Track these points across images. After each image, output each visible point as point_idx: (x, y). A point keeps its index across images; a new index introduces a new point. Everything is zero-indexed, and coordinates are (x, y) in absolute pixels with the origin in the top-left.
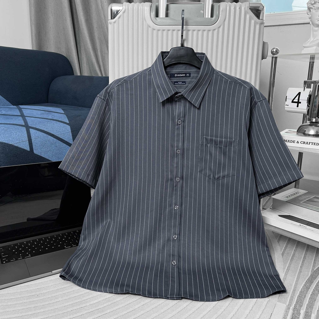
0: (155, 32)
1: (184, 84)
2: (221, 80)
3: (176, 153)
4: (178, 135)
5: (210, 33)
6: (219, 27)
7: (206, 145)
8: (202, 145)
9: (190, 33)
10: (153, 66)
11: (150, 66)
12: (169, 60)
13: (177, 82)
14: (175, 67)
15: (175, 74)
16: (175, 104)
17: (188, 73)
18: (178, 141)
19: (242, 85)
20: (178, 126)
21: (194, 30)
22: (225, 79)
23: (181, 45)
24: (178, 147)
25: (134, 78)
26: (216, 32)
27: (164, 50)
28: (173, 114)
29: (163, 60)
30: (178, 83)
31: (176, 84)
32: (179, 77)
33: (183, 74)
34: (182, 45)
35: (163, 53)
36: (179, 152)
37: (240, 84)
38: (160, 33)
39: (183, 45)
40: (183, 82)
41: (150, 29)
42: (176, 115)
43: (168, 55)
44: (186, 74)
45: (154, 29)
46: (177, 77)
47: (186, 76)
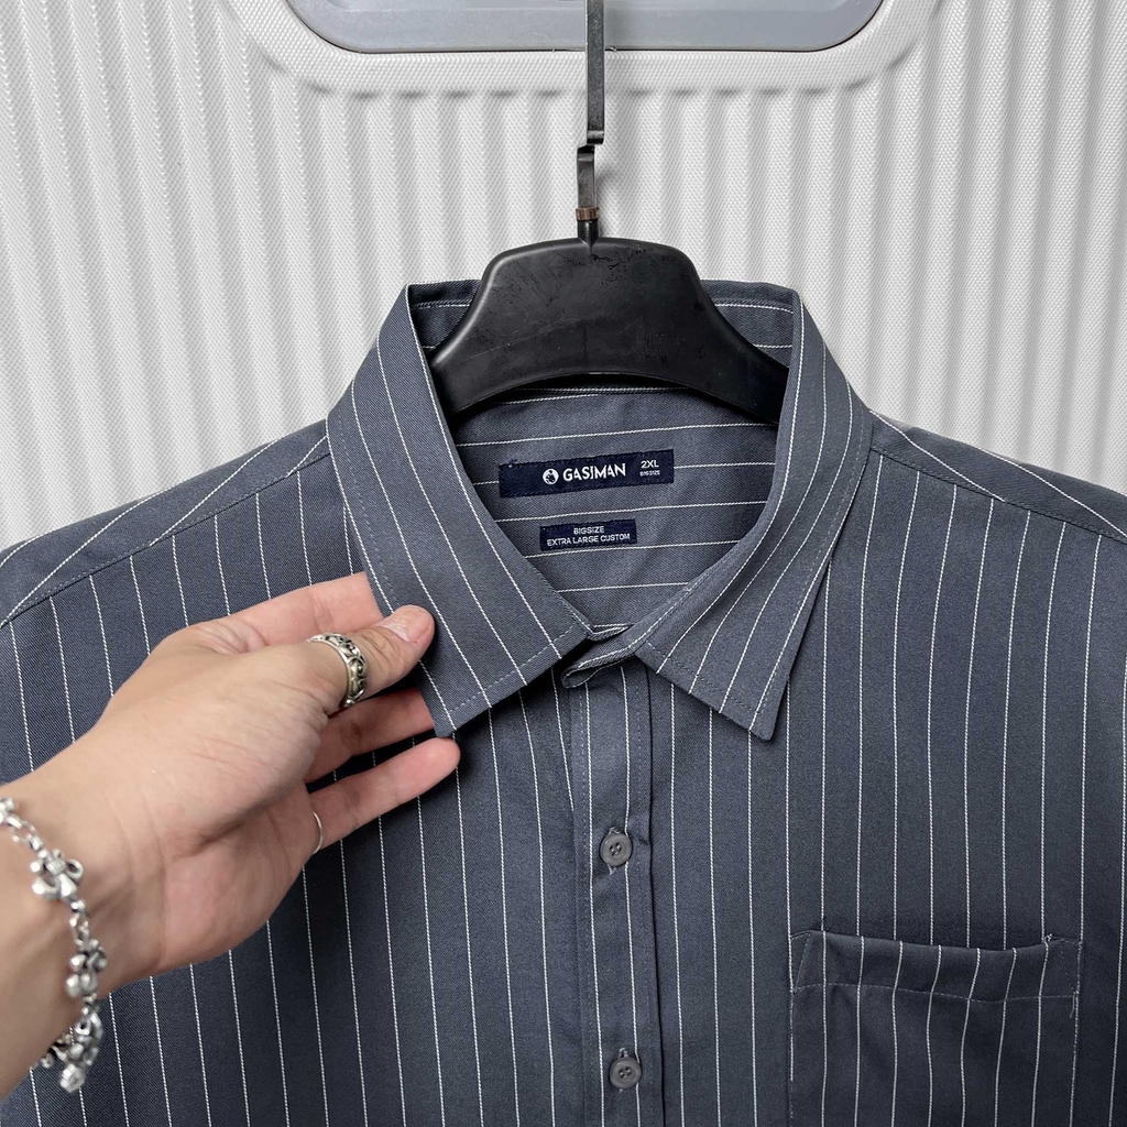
0: (331, 113)
1: (626, 542)
2: (934, 504)
3: (610, 1087)
4: (613, 948)
5: (823, 112)
6: (897, 63)
7: (834, 991)
8: (808, 1001)
9: (651, 113)
10: (340, 411)
11: (315, 410)
12: (482, 359)
13: (564, 529)
14: (539, 410)
15: (543, 466)
16: (566, 711)
17: (649, 456)
18: (615, 990)
19: (1095, 528)
20: (603, 884)
21: (683, 93)
22: (963, 486)
23: (581, 223)
24: (615, 1037)
25: (177, 532)
26: (866, 104)
27: (433, 273)
28: (553, 792)
29: (430, 356)
30: (571, 535)
31: (555, 548)
32: (578, 485)
33: (613, 460)
34: (590, 224)
35: (421, 300)
36: (628, 1074)
37: (1078, 520)
38: (377, 117)
39: (595, 222)
40: (611, 527)
41: (281, 91)
42: (582, 800)
43: (468, 313)
44: (631, 460)
45: (321, 90)
46: (561, 486)
47: (634, 478)
